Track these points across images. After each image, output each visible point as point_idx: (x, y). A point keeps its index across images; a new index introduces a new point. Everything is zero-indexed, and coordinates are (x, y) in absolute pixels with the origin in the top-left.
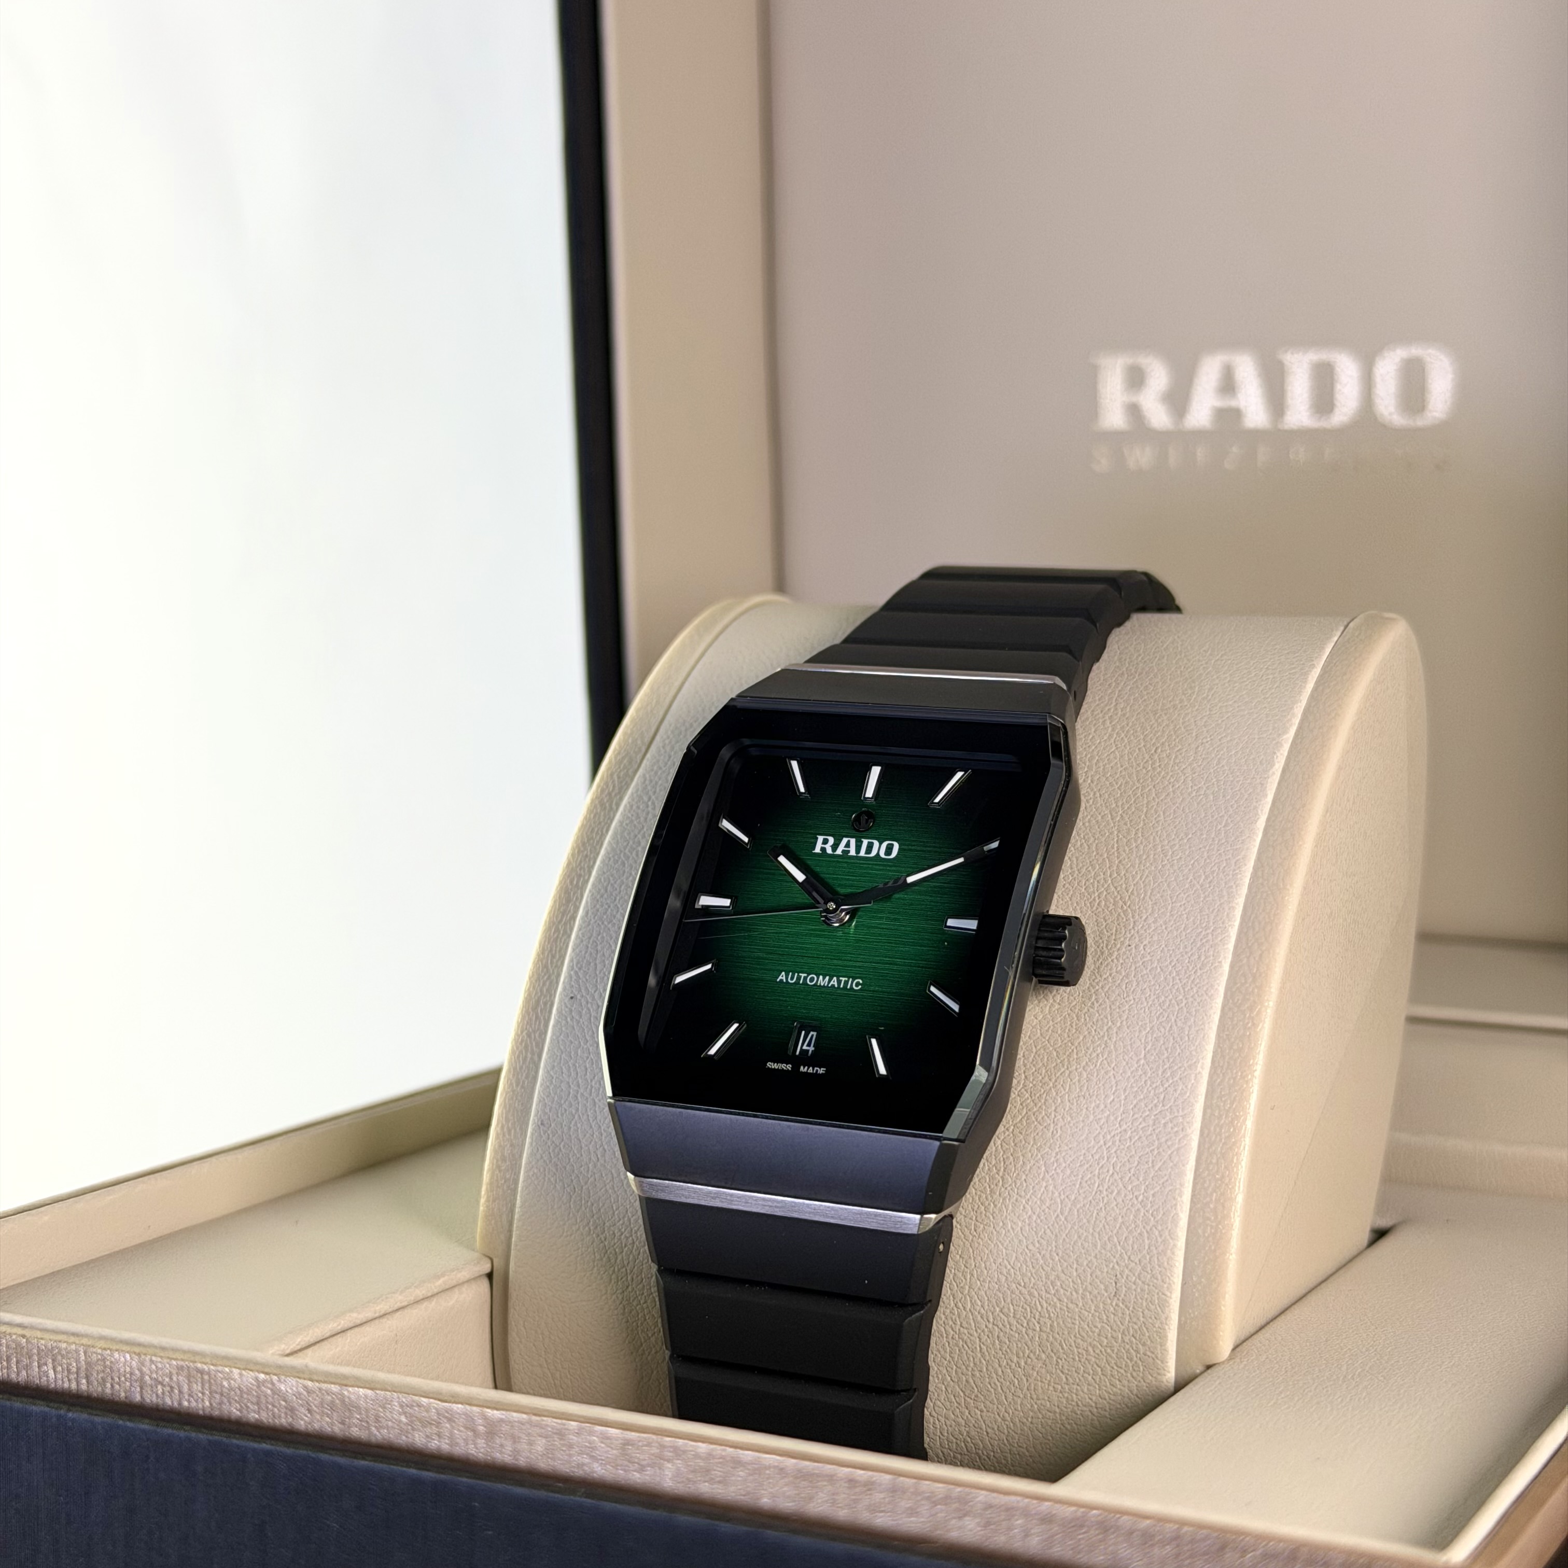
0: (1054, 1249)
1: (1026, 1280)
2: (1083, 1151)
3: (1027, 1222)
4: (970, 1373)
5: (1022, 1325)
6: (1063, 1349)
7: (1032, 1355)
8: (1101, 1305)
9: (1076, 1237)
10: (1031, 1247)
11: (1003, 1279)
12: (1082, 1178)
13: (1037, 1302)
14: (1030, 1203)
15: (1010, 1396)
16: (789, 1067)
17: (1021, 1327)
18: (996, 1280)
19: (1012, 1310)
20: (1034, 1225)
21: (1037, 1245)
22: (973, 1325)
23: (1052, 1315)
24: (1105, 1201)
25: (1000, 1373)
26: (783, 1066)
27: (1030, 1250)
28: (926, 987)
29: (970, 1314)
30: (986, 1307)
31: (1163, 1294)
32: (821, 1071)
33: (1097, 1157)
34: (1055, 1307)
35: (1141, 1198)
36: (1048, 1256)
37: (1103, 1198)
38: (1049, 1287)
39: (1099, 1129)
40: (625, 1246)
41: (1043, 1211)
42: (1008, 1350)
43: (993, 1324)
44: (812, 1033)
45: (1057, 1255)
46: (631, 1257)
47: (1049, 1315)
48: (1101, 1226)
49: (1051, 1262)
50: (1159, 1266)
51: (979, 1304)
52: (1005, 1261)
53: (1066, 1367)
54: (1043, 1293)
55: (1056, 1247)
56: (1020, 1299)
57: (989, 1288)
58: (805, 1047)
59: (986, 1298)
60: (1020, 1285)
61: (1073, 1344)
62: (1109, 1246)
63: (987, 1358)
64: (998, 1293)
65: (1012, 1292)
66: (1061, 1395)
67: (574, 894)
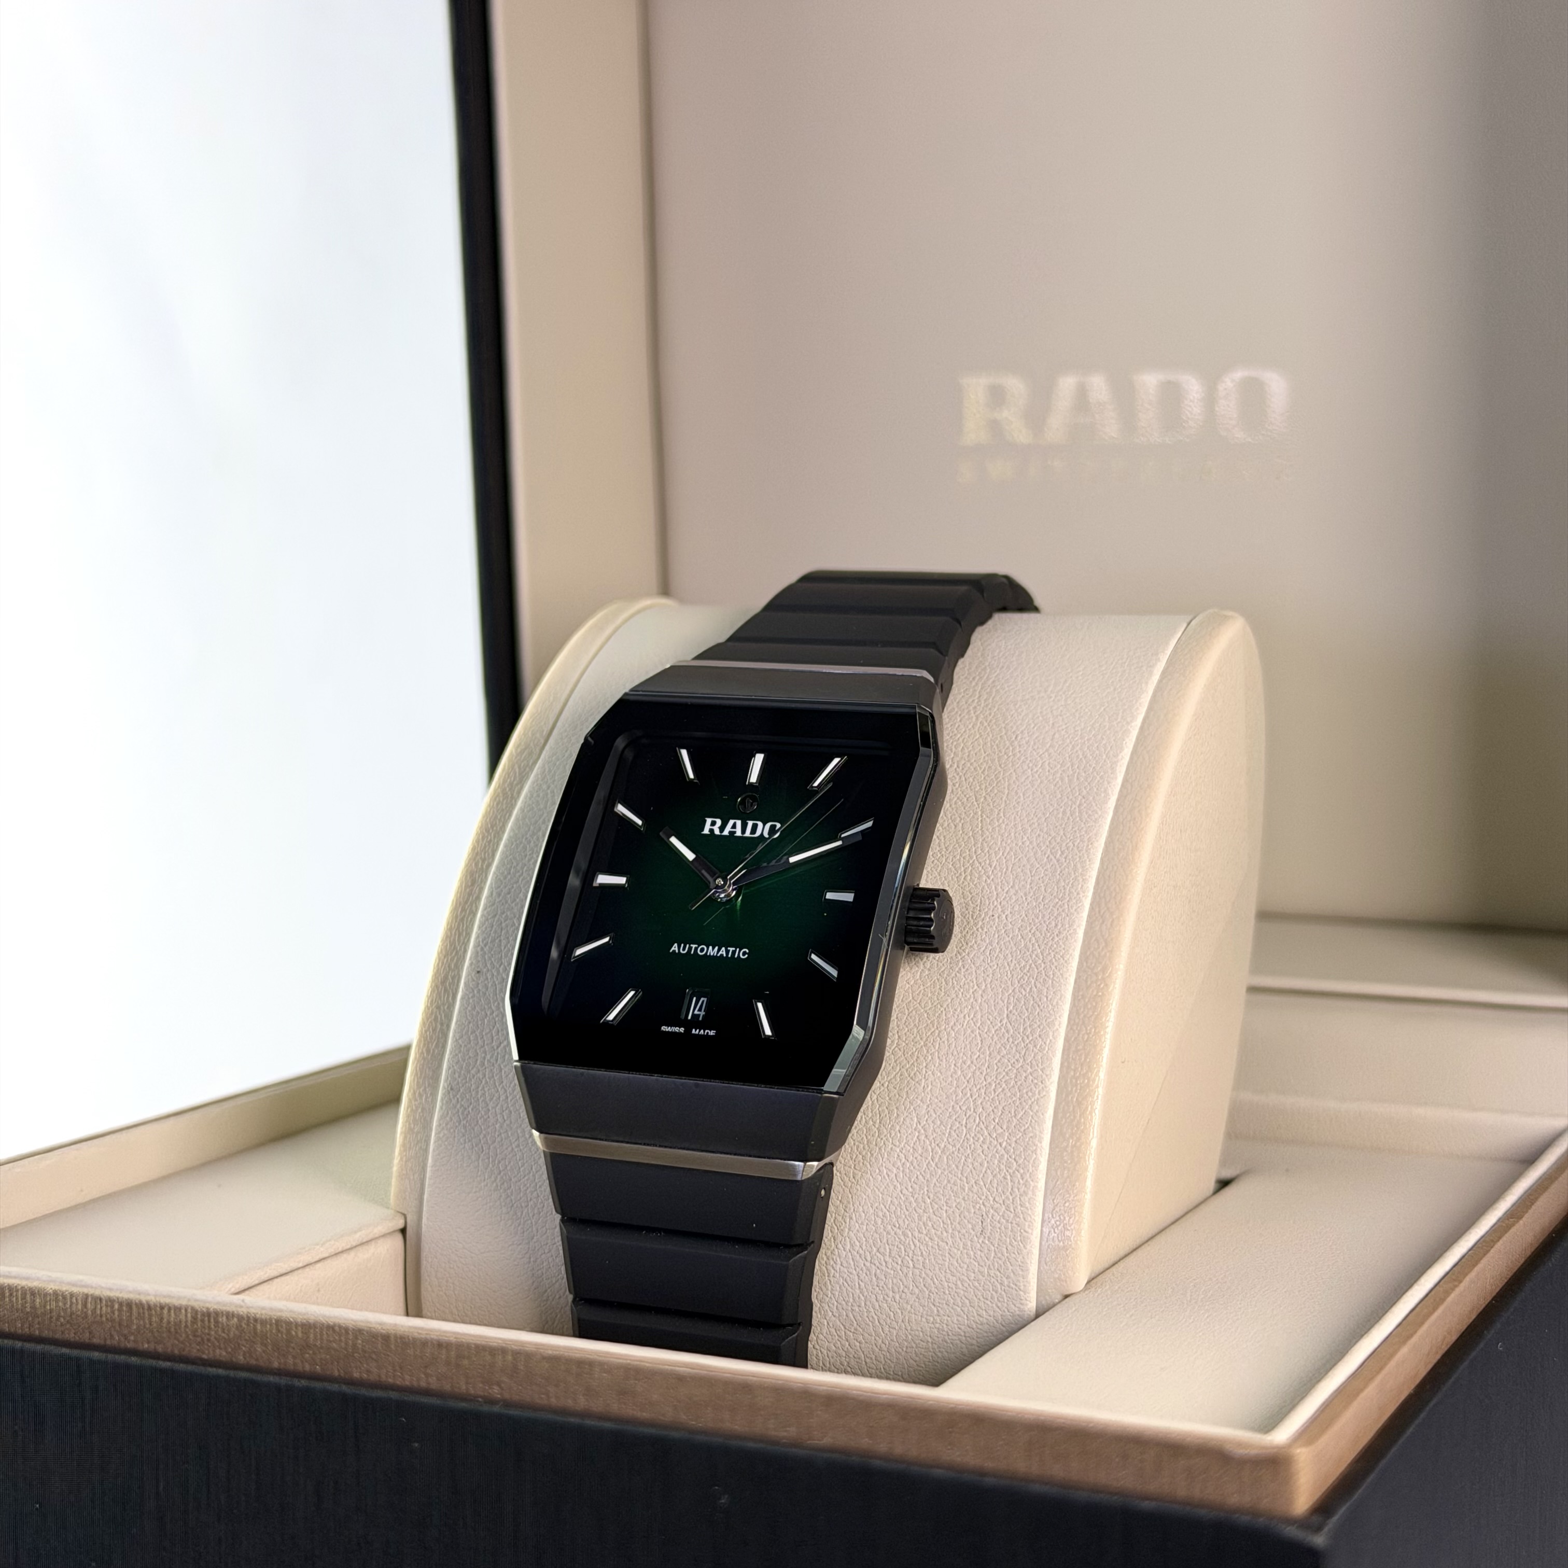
0: (926, 1192)
1: (901, 1222)
2: (952, 1103)
3: (901, 1169)
4: (850, 1309)
5: (897, 1263)
6: (934, 1283)
7: (906, 1290)
8: (969, 1243)
9: (946, 1181)
10: (905, 1191)
11: (879, 1222)
12: (950, 1128)
13: (911, 1243)
14: (904, 1151)
15: (886, 1329)
16: (682, 1030)
17: (896, 1265)
18: (873, 1222)
19: (888, 1250)
20: (908, 1171)
21: (910, 1190)
22: (852, 1263)
23: (924, 1253)
24: (972, 1148)
25: (877, 1307)
26: (676, 1029)
27: (904, 1195)
28: (807, 954)
29: (849, 1254)
30: (864, 1247)
31: (1025, 1231)
32: (712, 1033)
33: (964, 1108)
34: (927, 1245)
35: (1004, 1144)
36: (920, 1200)
37: (970, 1146)
38: (921, 1228)
39: (966, 1083)
40: (531, 1200)
41: (916, 1158)
42: (884, 1286)
43: (871, 1263)
44: (702, 999)
45: (929, 1198)
46: (536, 1211)
47: (922, 1253)
48: (969, 1170)
49: (923, 1204)
50: (1021, 1206)
51: (858, 1244)
52: (882, 1205)
53: (937, 1300)
54: (916, 1234)
55: (927, 1191)
56: (895, 1240)
57: (867, 1230)
58: (696, 1012)
59: (864, 1239)
60: (895, 1226)
61: (943, 1279)
62: (975, 1189)
63: (866, 1294)
64: (875, 1234)
65: (888, 1233)
66: (932, 1326)
67: (479, 877)
